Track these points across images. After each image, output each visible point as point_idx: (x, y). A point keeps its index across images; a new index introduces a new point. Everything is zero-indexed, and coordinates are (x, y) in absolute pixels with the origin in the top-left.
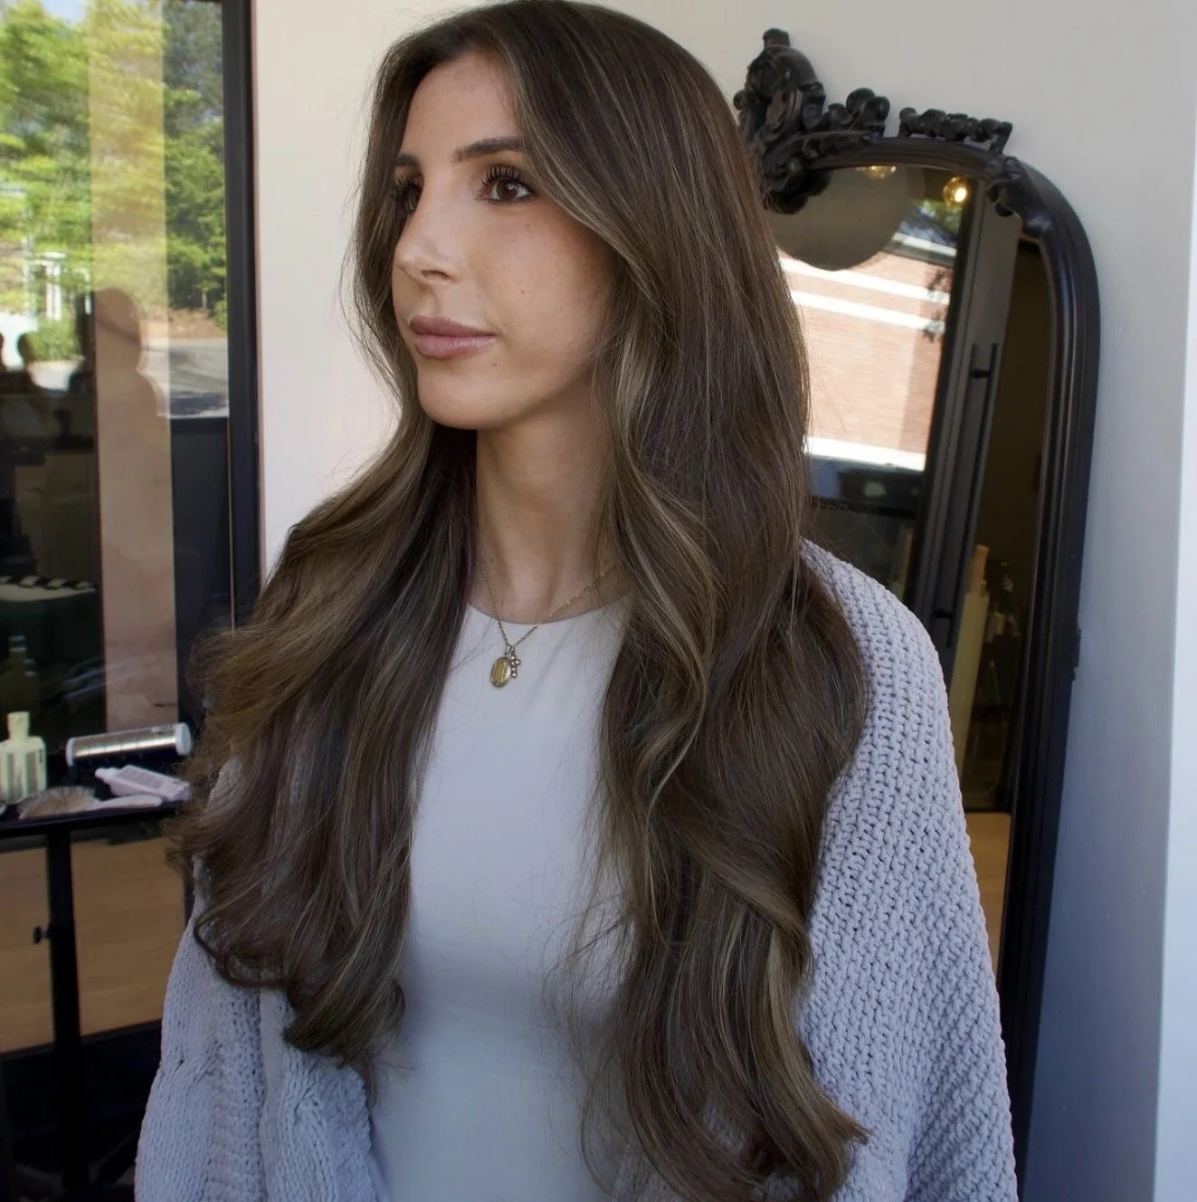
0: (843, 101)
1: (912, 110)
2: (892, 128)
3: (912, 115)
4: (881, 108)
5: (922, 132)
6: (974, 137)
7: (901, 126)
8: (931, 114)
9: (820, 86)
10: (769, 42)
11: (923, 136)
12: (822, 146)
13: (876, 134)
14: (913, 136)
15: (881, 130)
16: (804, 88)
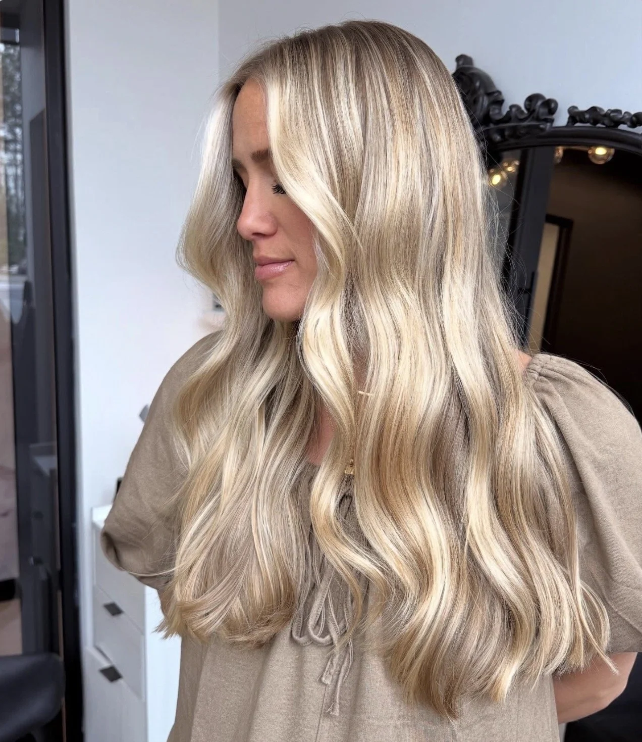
0: (521, 103)
1: (576, 108)
2: (561, 119)
3: (576, 110)
4: (553, 105)
5: (588, 122)
6: (629, 123)
7: (569, 118)
8: (594, 109)
9: (500, 93)
10: (461, 62)
11: (588, 125)
12: (507, 133)
13: (549, 124)
14: (578, 124)
15: (552, 121)
16: (489, 94)
